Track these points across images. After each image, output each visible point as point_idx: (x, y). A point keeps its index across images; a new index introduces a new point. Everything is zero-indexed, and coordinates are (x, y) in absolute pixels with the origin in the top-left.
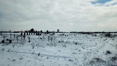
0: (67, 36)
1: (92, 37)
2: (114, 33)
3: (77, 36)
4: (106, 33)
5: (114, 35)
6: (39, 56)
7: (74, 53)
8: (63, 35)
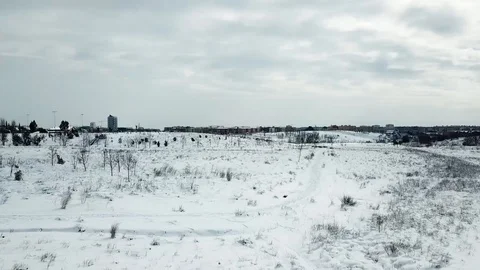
0: (162, 145)
1: (259, 148)
2: (325, 129)
3: (205, 144)
4: (299, 130)
5: (326, 136)
6: (113, 236)
7: (238, 214)
8: (146, 140)
